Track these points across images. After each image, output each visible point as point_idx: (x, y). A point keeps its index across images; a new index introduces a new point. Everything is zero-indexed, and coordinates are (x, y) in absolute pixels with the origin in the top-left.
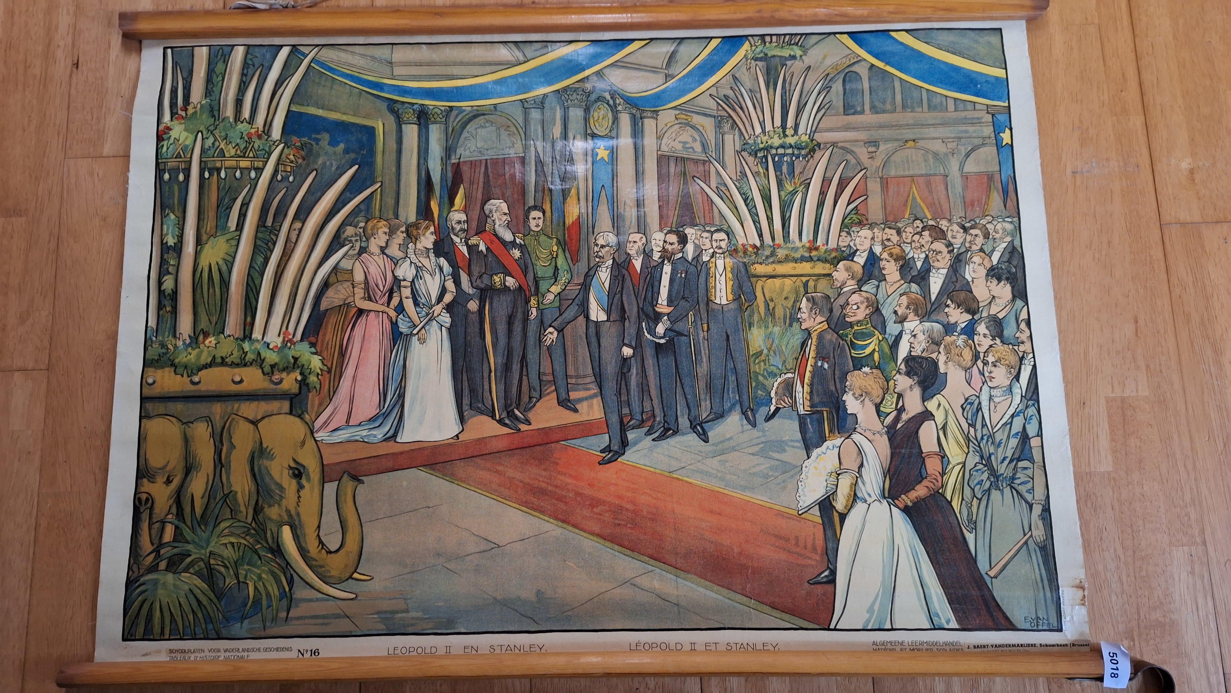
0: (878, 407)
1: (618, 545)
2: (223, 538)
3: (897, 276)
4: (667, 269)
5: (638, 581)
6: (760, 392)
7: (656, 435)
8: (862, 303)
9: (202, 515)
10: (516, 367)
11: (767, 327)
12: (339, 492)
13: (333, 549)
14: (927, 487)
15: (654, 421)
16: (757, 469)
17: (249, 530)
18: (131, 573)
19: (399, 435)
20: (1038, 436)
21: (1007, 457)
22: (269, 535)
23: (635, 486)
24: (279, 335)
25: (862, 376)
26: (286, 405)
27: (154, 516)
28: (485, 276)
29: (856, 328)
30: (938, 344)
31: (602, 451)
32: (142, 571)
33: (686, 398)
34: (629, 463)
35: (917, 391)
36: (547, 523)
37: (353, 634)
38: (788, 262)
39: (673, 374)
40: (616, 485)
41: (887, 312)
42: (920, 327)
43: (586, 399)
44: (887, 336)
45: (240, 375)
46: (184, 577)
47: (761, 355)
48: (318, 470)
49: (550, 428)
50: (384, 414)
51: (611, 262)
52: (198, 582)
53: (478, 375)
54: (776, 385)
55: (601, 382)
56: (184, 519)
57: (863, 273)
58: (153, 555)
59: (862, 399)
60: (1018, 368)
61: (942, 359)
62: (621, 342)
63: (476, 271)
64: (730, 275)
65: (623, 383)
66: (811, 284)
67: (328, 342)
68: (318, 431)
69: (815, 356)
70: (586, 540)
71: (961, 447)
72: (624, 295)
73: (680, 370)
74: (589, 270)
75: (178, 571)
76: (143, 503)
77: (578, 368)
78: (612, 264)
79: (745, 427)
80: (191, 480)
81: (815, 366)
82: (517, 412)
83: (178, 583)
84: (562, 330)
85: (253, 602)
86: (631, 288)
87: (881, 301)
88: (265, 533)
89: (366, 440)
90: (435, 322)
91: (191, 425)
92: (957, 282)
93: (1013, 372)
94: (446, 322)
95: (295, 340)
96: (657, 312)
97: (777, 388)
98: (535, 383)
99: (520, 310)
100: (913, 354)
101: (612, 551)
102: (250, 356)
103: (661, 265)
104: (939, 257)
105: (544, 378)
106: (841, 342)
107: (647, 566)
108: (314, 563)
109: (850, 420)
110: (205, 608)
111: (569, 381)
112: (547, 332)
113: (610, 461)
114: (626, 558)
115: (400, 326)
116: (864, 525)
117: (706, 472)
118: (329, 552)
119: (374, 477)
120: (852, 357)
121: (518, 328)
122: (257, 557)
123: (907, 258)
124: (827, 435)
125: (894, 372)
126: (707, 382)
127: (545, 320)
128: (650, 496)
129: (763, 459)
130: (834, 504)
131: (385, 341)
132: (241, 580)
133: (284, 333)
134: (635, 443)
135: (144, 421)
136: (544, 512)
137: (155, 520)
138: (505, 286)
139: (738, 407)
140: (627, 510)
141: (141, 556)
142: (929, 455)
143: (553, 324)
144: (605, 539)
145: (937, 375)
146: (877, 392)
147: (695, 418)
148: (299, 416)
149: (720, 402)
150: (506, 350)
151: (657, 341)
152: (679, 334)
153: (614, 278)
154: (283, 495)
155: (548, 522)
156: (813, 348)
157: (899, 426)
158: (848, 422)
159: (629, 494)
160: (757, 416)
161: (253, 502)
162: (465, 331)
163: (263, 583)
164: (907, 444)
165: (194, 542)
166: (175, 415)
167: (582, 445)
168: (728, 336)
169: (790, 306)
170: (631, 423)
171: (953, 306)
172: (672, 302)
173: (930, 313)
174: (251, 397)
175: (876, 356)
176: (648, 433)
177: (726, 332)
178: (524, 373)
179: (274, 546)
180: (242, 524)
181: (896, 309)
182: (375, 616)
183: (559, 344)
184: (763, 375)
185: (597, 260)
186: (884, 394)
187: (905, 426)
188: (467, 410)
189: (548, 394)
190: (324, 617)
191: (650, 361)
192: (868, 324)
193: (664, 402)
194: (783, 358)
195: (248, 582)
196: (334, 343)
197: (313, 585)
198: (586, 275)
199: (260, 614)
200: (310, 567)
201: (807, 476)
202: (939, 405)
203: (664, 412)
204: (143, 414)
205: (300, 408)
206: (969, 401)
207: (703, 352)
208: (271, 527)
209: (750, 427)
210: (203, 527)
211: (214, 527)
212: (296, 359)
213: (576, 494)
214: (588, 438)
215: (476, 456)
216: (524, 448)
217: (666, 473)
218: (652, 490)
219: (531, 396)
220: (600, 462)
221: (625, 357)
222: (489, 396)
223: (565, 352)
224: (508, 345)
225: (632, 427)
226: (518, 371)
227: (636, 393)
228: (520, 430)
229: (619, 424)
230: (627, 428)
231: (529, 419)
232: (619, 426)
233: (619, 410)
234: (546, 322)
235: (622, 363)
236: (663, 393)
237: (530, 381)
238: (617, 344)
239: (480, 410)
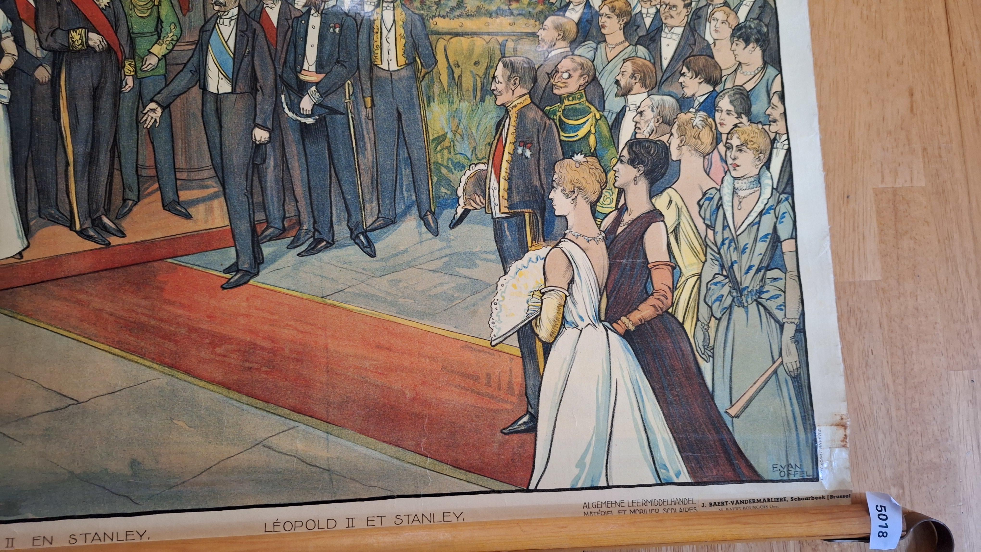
0: (593, 206)
1: (247, 395)
3: (620, 36)
4: (315, 21)
5: (274, 442)
6: (443, 190)
7: (303, 248)
8: (575, 70)
10: (104, 158)
11: (451, 102)
14: (654, 306)
15: (300, 229)
16: (439, 290)
20: (792, 238)
21: (753, 266)
23: (274, 317)
25: (573, 166)
28: (59, 32)
29: (566, 102)
30: (670, 124)
31: (226, 271)
33: (344, 198)
34: (266, 286)
35: (643, 185)
36: (147, 370)
38: (479, 15)
39: (325, 167)
40: (248, 316)
41: (606, 81)
42: (648, 102)
43: (203, 200)
44: (606, 114)
47: (444, 140)
49: (152, 241)
51: (235, 11)
53: (50, 170)
54: (464, 179)
55: (223, 177)
57: (578, 32)
59: (573, 197)
60: (768, 152)
61: (675, 142)
62: (251, 122)
63: (46, 24)
64: (401, 31)
65: (256, 178)
66: (510, 45)
69: (514, 140)
70: (202, 391)
71: (696, 255)
72: (256, 58)
73: (336, 161)
74: (206, 22)
77: (190, 158)
78: (238, 14)
79: (424, 236)
81: (514, 154)
82: (105, 220)
84: (168, 106)
86: (266, 48)
87: (600, 68)
92: (695, 44)
93: (762, 158)
96: (301, 81)
97: (466, 184)
98: (131, 179)
99: (109, 80)
100: (638, 136)
101: (238, 404)
103: (306, 15)
104: (673, 13)
105: (144, 173)
106: (548, 122)
107: (288, 421)
109: (558, 224)
111: (179, 175)
112: (147, 109)
113: (237, 285)
114: (259, 412)
116: (574, 356)
117: (373, 296)
120: (561, 141)
121: (106, 103)
123: (633, 13)
124: (530, 244)
125: (615, 161)
126: (372, 177)
127: (145, 92)
128: (295, 329)
129: (446, 277)
130: (537, 331)
134: (274, 260)
136: (145, 355)
138: (88, 46)
139: (415, 210)
140: (263, 348)
142: (657, 265)
143: (155, 98)
144: (229, 389)
145: (668, 163)
146: (593, 187)
147: (357, 224)
149: (391, 203)
150: (91, 135)
151: (303, 120)
152: (334, 111)
153: (240, 34)
155: (151, 368)
156: (512, 129)
157: (620, 229)
158: (556, 227)
159: (266, 328)
160: (439, 221)
162: (32, 110)
164: (629, 253)
167: (197, 263)
168: (399, 115)
169: (481, 74)
170: (267, 233)
171: (689, 75)
172: (323, 68)
173: (661, 84)
175: (592, 140)
176: (292, 246)
177: (397, 110)
178: (116, 166)
181: (618, 78)
183: (163, 126)
184: (447, 167)
185: (217, 8)
186: (602, 190)
187: (628, 230)
188: (34, 219)
189: (150, 194)
191: (294, 149)
192: (582, 97)
193: (315, 203)
194: (474, 144)
198: (202, 30)
201: (503, 297)
202: (671, 201)
203: (314, 217)
206: (707, 196)
207: (366, 136)
209: (430, 235)
213: (189, 329)
214: (206, 253)
215: (47, 281)
216: (115, 268)
217: (316, 298)
218: (297, 321)
219: (126, 197)
220: (224, 286)
221: (258, 143)
222: (67, 200)
223: (172, 137)
224: (94, 129)
225: (268, 238)
226: (108, 164)
227: (274, 192)
228: (110, 243)
229: (250, 234)
230: (262, 240)
231: (122, 229)
232: (250, 236)
233: (250, 216)
234: (146, 95)
235: (253, 151)
236: (312, 191)
237: (124, 177)
238: (246, 125)
239: (54, 217)
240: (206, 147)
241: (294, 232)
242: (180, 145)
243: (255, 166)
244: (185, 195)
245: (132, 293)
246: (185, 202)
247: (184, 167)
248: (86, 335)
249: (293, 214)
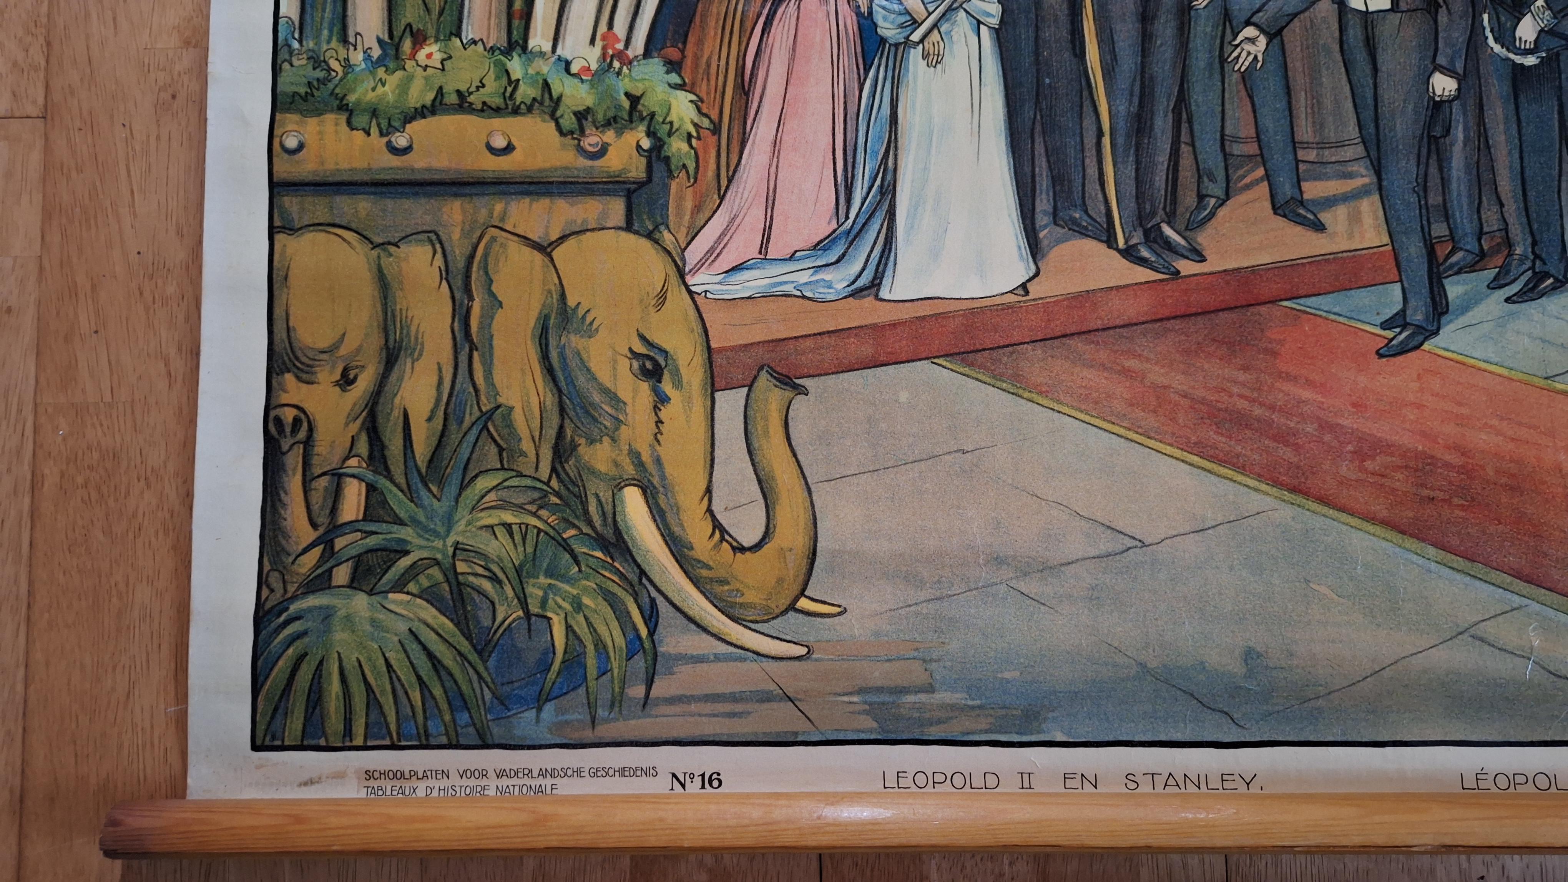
1: (1434, 545)
2: (482, 514)
5: (1489, 629)
7: (1515, 288)
9: (431, 461)
10: (1162, 124)
12: (750, 413)
13: (748, 540)
15: (1510, 255)
17: (545, 496)
18: (265, 592)
19: (887, 282)
22: (593, 508)
23: (1464, 411)
24: (592, 42)
26: (617, 208)
27: (315, 460)
31: (1386, 325)
32: (291, 589)
34: (1450, 355)
36: (1253, 494)
37: (800, 738)
39: (1552, 144)
40: (1419, 406)
43: (1345, 198)
45: (504, 134)
46: (394, 602)
48: (699, 359)
49: (1254, 270)
50: (849, 232)
52: (430, 613)
53: (1072, 142)
55: (1379, 159)
56: (387, 469)
58: (317, 551)
62: (1428, 62)
65: (1433, 162)
67: (710, 58)
68: (695, 270)
70: (1354, 534)
75: (379, 588)
76: (288, 430)
77: (1322, 125)
80: (401, 379)
82: (1168, 231)
83: (381, 616)
84: (1280, 31)
85: (563, 662)
88: (584, 504)
89: (808, 294)
90: (962, 14)
91: (392, 249)
94: (989, 15)
95: (630, 53)
98: (1213, 161)
101: (1421, 561)
102: (526, 92)
105: (1237, 149)
107: (1509, 595)
108: (704, 573)
110: (450, 674)
111: (1301, 155)
112: (1240, 38)
113: (1404, 350)
114: (1458, 576)
115: (880, 22)
118: (742, 549)
119: (830, 381)
121: (1165, 28)
122: (568, 556)
127: (1234, 10)
128: (1499, 433)
131: (844, 59)
132: (534, 609)
133: (604, 38)
134: (1465, 309)
135: (279, 238)
136: (1243, 467)
137: (317, 471)
140: (1447, 465)
141: (289, 555)
143: (1255, 19)
144: (1403, 532)
148: (649, 236)
150: (1138, 83)
151: (1518, 59)
154: (621, 417)
155: (1256, 490)
159: (1450, 429)
161: (551, 433)
162: (1037, 37)
163: (586, 618)
165: (415, 522)
166: (353, 226)
167: (1336, 310)
170: (1454, 259)
174: (532, 188)
176: (1495, 285)
178: (1185, 137)
179: (609, 533)
180: (528, 482)
182: (855, 699)
183: (1271, 67)
188: (1045, 226)
189: (1248, 187)
190: (734, 698)
191: (1499, 111)
193: (1532, 209)
195: (549, 614)
196: (723, 63)
197: (704, 623)
199: (582, 691)
200: (696, 582)
203: (1532, 234)
204: (277, 223)
205: (651, 216)
208: (598, 490)
210: (434, 489)
211: (462, 488)
212: (634, 100)
213: (1320, 426)
214: (1349, 293)
215: (1073, 334)
216: (1190, 315)
217: (1536, 380)
218: (1502, 419)
219: (1204, 192)
220: (1381, 351)
221: (1438, 99)
222: (1100, 196)
223: (1288, 87)
224: (1143, 72)
225: (1456, 268)
226: (1169, 134)
227: (1462, 188)
228: (1178, 272)
229: (1426, 260)
230: (1445, 271)
231: (1198, 247)
232: (1426, 265)
233: (1422, 227)
234: (1236, 13)
235: (1429, 113)
236: (1528, 188)
237: (1200, 157)
238: (1419, 67)
239: (1079, 225)
240: (1349, 105)
241: (1499, 260)
242: (1303, 101)
243: (1433, 140)
244: (1312, 190)
245: (1221, 359)
246: (1313, 201)
247: (1311, 140)
248: (1140, 430)
249: (1496, 228)
